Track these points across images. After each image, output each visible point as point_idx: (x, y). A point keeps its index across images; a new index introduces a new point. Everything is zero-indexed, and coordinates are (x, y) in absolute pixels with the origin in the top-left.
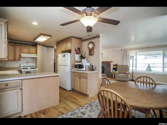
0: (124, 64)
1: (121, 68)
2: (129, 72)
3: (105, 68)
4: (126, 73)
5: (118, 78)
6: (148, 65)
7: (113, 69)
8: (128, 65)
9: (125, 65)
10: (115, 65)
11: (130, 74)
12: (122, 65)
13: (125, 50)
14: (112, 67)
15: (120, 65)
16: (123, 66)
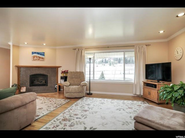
0: (78, 70)
1: (73, 77)
2: (85, 82)
3: (48, 77)
4: (80, 85)
5: (68, 94)
6: (102, 72)
7: (62, 78)
8: (84, 71)
9: (79, 72)
10: (64, 71)
11: (86, 85)
12: (75, 71)
13: (79, 49)
14: (60, 75)
15: (71, 72)
16: (77, 72)
